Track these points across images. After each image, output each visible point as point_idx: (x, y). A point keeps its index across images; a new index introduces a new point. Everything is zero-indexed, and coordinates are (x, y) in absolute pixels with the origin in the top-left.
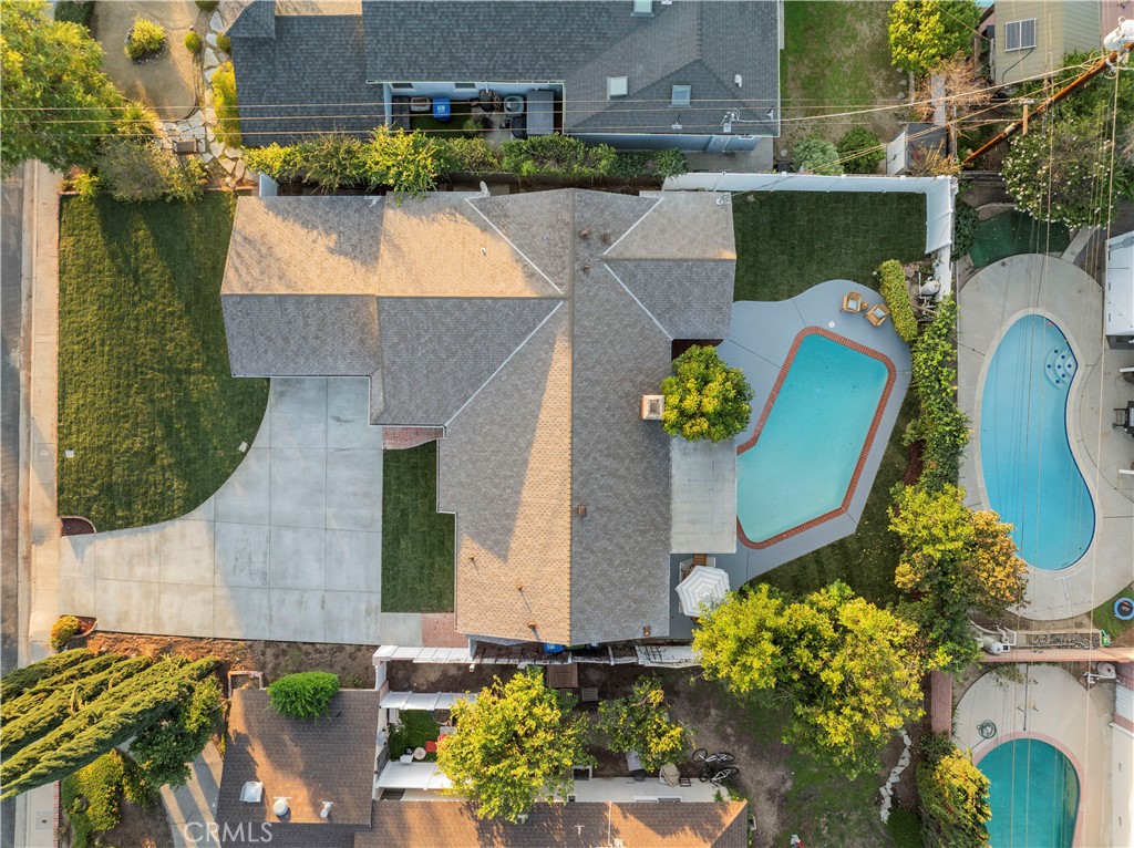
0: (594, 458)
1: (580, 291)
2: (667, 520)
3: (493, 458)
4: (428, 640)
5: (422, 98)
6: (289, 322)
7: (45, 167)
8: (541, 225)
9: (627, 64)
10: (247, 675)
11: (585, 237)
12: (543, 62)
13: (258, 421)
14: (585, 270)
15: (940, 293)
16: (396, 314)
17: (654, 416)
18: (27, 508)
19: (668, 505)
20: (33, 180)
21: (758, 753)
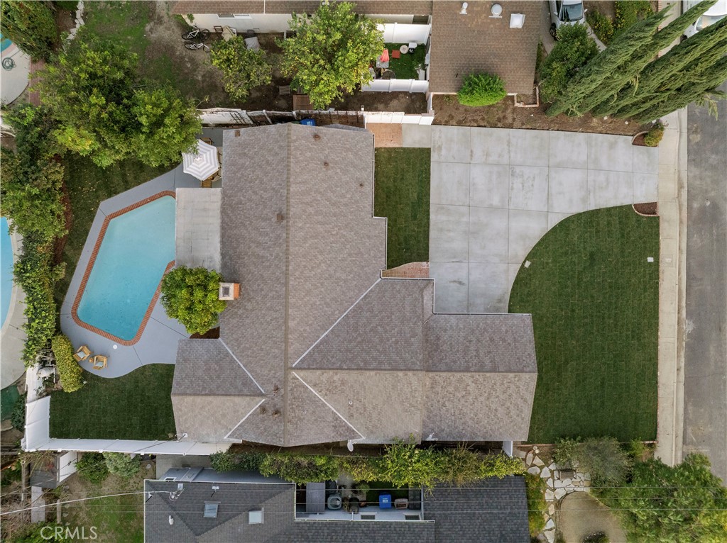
0: (272, 255)
1: (280, 374)
2: (223, 212)
3: (345, 256)
4: (398, 128)
5: (400, 507)
6: (490, 352)
7: (664, 462)
8: (308, 421)
9: (250, 533)
10: (525, 104)
11: (277, 412)
12: (309, 534)
13: (516, 282)
14: (277, 389)
15: (37, 369)
16: (412, 358)
17: (226, 285)
18: (681, 222)
19: (223, 222)
20: (676, 451)
21: (169, 49)
